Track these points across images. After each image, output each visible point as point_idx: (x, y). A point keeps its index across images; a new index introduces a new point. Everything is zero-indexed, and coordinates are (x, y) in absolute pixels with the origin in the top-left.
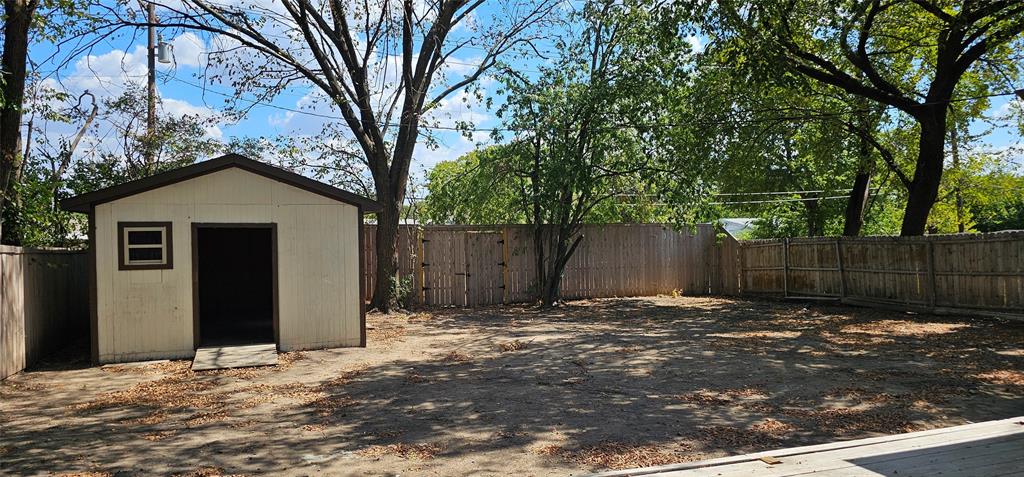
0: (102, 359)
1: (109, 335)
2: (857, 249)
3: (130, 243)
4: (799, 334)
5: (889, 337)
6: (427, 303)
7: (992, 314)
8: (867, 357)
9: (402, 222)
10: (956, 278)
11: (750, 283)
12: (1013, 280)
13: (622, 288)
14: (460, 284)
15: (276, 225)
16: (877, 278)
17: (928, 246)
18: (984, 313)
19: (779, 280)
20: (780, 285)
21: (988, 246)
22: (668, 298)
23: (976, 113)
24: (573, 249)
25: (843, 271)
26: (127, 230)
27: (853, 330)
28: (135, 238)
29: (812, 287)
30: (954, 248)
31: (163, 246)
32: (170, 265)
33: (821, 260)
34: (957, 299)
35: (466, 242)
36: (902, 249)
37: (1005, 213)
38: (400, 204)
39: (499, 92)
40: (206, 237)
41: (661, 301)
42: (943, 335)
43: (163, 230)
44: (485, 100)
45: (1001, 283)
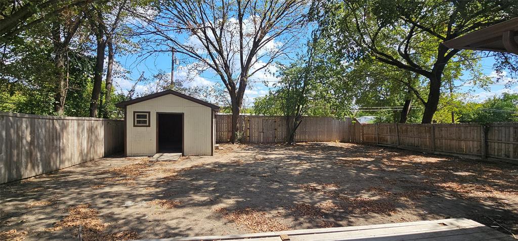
0: (128, 155)
1: (130, 148)
2: (404, 128)
3: (137, 118)
4: (374, 159)
5: (410, 163)
6: (249, 142)
7: (459, 155)
8: (396, 172)
9: (240, 114)
10: (444, 140)
11: (365, 139)
12: (468, 142)
13: (318, 139)
14: (261, 135)
15: (183, 113)
16: (411, 139)
17: (432, 128)
18: (455, 155)
19: (375, 138)
20: (375, 140)
21: (457, 128)
22: (334, 143)
23: (456, 76)
24: (299, 125)
25: (398, 136)
26: (136, 114)
27: (397, 159)
28: (139, 116)
29: (387, 141)
30: (443, 128)
31: (147, 119)
32: (149, 126)
33: (390, 131)
34: (444, 148)
35: (263, 122)
36: (422, 128)
37: (473, 117)
38: (239, 108)
39: (277, 71)
40: (161, 117)
41: (331, 144)
42: (434, 163)
43: (147, 114)
44: (272, 74)
45: (463, 143)
